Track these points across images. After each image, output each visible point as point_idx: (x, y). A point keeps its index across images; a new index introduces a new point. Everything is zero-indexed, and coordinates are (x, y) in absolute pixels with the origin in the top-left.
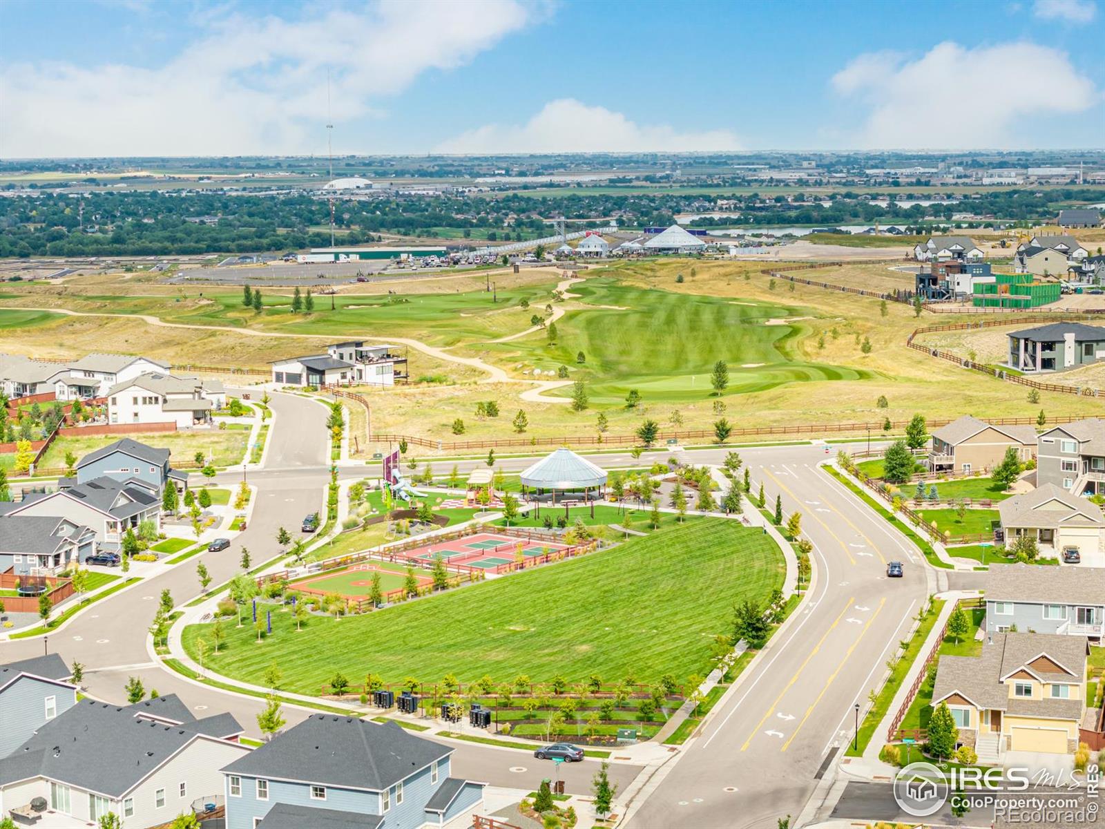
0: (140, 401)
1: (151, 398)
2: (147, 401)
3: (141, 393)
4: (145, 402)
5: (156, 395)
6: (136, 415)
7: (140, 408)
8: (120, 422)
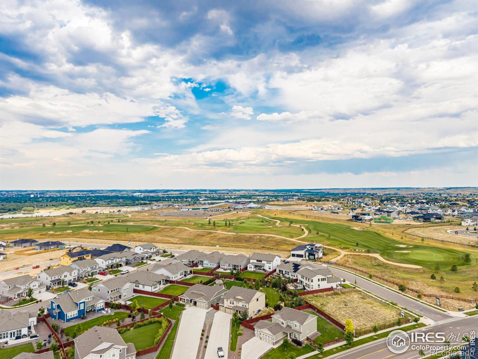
0: (320, 280)
1: (323, 279)
2: (323, 280)
3: (321, 277)
4: (322, 281)
5: (325, 277)
6: (319, 285)
7: (321, 283)
8: (314, 289)
